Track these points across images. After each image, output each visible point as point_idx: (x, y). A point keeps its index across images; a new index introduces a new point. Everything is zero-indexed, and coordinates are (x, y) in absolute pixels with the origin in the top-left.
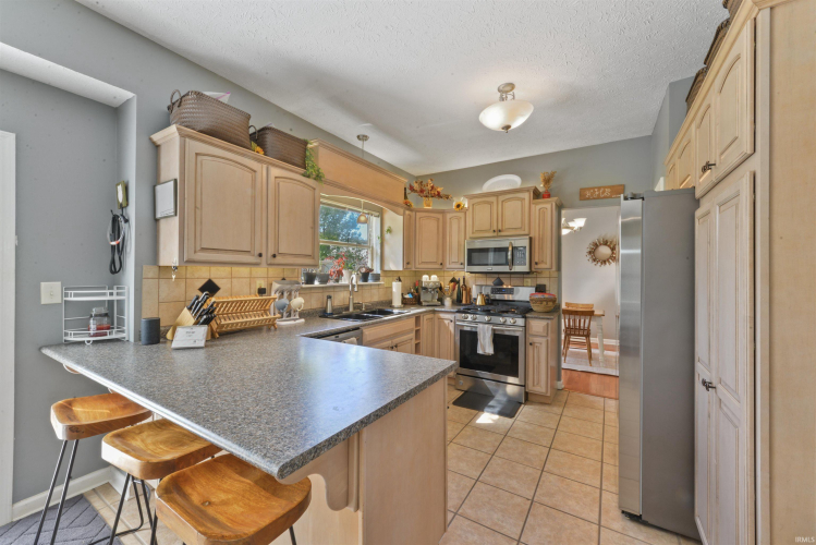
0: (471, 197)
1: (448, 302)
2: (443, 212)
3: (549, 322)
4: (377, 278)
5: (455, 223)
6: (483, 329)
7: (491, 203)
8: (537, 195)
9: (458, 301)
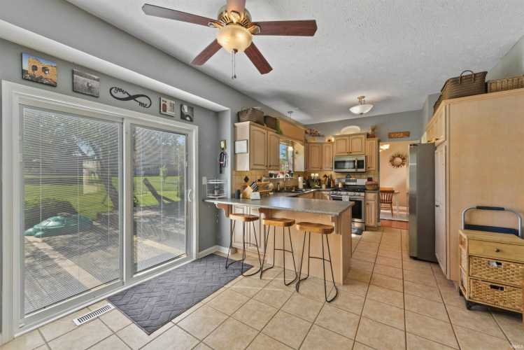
0: (335, 137)
1: (324, 186)
2: (321, 143)
3: (376, 194)
4: (292, 175)
6: (345, 198)
7: (346, 140)
8: (368, 136)
9: (328, 186)
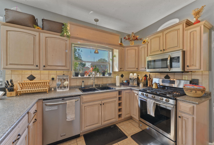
0: (150, 36)
1: (141, 85)
2: (138, 46)
3: (195, 106)
4: (110, 74)
5: (143, 49)
6: (150, 102)
7: (159, 37)
8: (188, 24)
9: (146, 85)
